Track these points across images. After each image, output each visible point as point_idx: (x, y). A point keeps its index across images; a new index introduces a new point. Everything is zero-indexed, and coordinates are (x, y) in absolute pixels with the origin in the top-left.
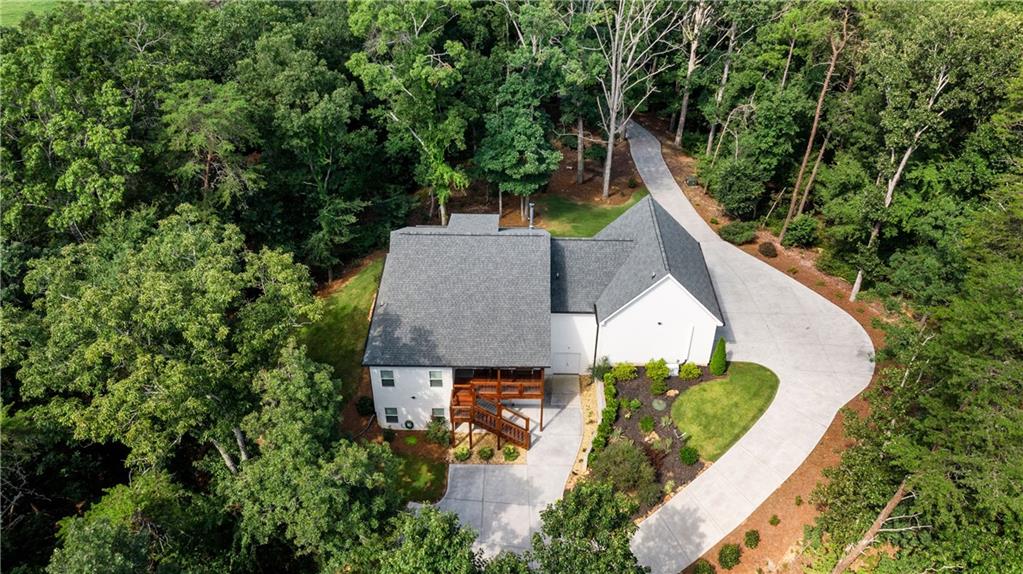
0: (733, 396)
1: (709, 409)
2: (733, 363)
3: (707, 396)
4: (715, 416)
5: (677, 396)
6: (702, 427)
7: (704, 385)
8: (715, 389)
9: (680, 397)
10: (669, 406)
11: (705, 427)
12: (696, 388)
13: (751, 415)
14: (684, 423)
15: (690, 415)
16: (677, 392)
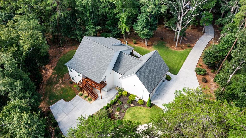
0: (146, 114)
1: (137, 114)
2: (156, 106)
3: (140, 111)
4: (136, 117)
5: (132, 106)
6: (130, 117)
7: (142, 107)
8: (144, 110)
9: (133, 107)
10: (128, 108)
11: (131, 118)
12: (139, 107)
13: (146, 121)
14: (127, 114)
15: (131, 113)
16: (133, 105)
